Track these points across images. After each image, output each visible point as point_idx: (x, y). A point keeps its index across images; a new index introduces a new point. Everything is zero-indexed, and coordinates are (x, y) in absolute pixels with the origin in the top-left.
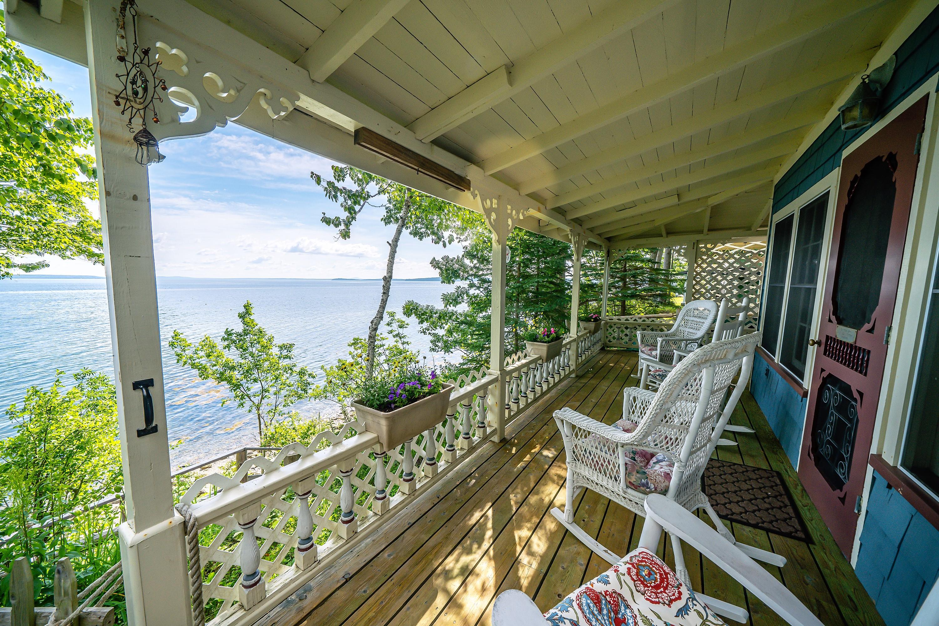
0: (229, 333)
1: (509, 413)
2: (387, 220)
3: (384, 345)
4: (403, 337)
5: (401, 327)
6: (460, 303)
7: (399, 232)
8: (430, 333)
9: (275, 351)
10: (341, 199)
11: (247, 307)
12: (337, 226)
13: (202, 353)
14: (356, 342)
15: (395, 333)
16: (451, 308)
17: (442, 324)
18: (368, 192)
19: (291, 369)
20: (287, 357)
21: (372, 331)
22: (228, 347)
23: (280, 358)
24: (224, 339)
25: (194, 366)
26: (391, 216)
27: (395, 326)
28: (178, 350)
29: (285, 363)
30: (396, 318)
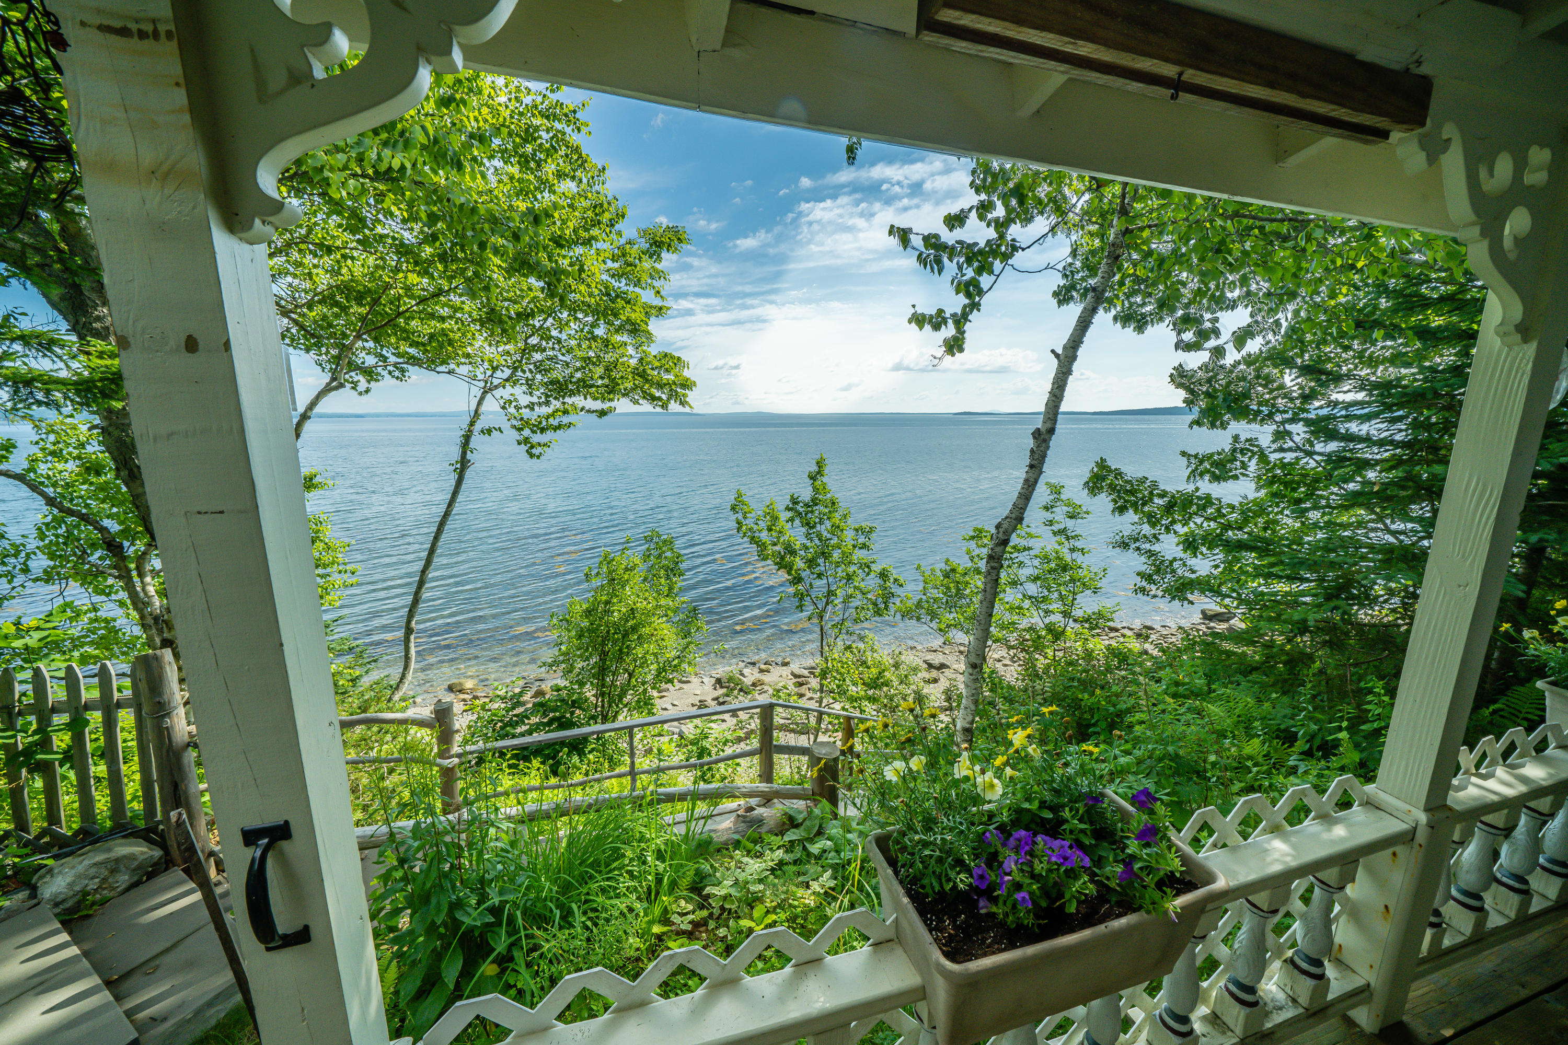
0: (795, 501)
1: (1437, 940)
2: (1063, 296)
3: (1029, 549)
4: (1073, 538)
5: (1072, 517)
6: (1236, 477)
7: (1084, 324)
8: (1138, 549)
9: (849, 535)
10: (950, 267)
11: (820, 464)
12: (936, 327)
13: (762, 524)
14: (978, 535)
15: (1056, 527)
16: (1206, 486)
17: (1173, 522)
18: (1014, 240)
19: (868, 567)
20: (864, 546)
21: (997, 545)
22: (791, 520)
23: (854, 546)
24: (788, 509)
25: (753, 540)
26: (1073, 287)
27: (1060, 513)
28: (740, 516)
29: (859, 555)
30: (1063, 497)
